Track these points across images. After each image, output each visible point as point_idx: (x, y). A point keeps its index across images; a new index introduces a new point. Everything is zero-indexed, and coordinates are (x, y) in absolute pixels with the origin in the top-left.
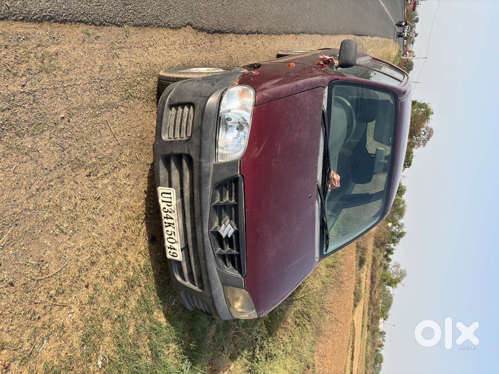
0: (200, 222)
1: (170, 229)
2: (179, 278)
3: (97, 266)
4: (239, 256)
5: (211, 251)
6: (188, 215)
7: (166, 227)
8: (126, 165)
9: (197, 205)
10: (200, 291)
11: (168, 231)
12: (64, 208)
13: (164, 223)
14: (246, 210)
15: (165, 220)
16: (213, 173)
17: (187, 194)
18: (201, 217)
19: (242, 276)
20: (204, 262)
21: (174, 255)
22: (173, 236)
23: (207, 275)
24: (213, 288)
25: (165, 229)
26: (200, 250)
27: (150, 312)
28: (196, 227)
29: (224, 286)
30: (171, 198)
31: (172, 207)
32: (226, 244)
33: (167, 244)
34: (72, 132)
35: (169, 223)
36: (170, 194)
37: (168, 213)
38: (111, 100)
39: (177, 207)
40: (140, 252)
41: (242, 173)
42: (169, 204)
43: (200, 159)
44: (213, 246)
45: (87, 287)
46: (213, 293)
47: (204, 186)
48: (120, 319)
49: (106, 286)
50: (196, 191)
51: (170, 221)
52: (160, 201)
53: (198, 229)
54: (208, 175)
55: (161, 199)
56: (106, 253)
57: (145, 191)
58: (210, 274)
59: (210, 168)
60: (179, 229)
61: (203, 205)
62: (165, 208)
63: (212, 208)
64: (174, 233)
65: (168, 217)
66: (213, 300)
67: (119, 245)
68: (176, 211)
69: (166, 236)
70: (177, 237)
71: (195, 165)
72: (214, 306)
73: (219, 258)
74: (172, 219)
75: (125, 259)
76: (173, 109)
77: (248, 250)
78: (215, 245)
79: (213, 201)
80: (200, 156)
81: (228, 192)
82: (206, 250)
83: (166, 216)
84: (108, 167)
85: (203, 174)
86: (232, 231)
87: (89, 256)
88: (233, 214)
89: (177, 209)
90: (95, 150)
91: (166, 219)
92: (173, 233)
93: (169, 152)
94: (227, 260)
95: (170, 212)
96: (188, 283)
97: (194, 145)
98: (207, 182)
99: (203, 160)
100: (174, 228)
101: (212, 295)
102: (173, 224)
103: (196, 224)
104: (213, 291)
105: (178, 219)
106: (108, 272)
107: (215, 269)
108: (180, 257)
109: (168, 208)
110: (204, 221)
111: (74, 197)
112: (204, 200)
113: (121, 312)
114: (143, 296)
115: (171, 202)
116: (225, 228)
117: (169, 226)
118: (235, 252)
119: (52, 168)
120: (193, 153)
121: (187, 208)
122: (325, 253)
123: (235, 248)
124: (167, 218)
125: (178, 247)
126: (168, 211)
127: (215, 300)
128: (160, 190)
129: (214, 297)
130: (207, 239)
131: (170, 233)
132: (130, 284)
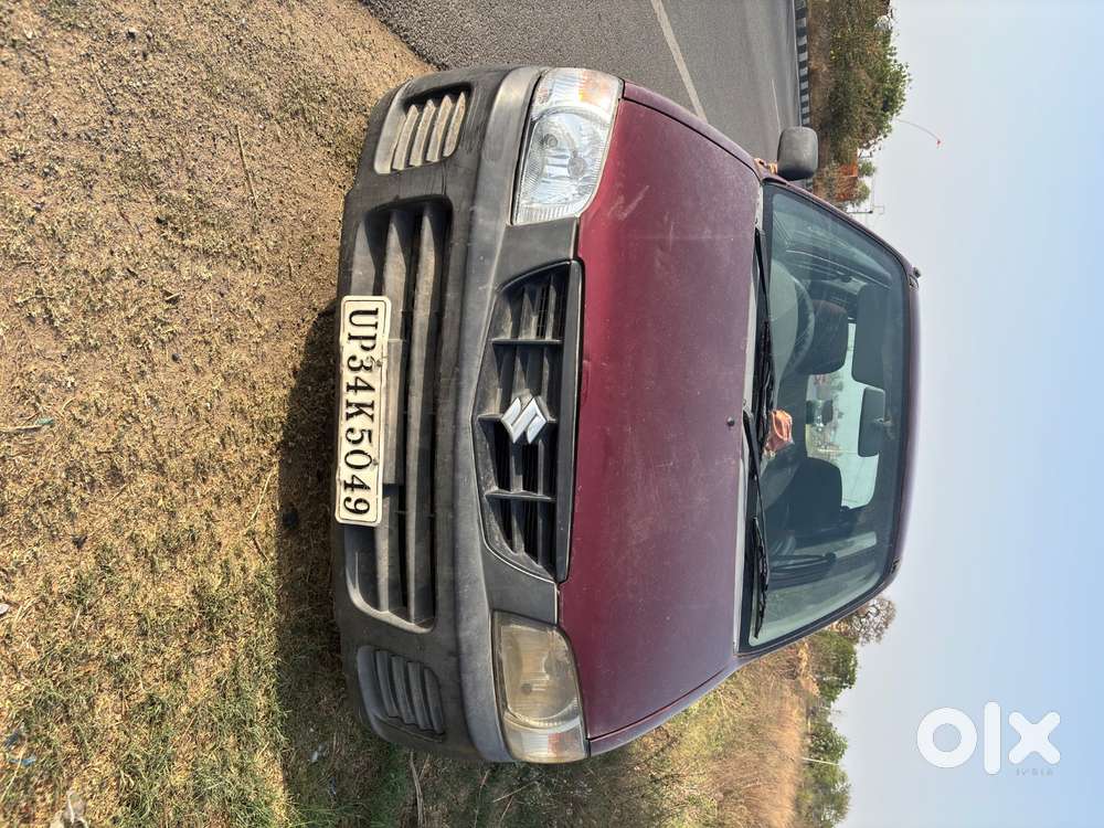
0: (452, 387)
1: (359, 422)
2: (357, 598)
3: (125, 496)
4: (550, 509)
5: (473, 484)
6: (418, 374)
7: (349, 416)
8: (260, 268)
9: (448, 334)
10: (424, 630)
11: (351, 430)
12: (73, 260)
13: (344, 405)
14: (585, 362)
15: (351, 397)
16: (502, 251)
17: (422, 314)
18: (457, 369)
19: (555, 580)
20: (450, 516)
21: (361, 507)
22: (364, 446)
23: (454, 563)
24: (464, 613)
25: (344, 425)
26: (442, 478)
27: (246, 741)
28: (440, 401)
29: (496, 614)
30: (376, 326)
31: (376, 354)
32: (518, 473)
33: (344, 474)
34: (144, 85)
35: (358, 405)
36: (375, 313)
37: (362, 374)
38: (256, 89)
39: (389, 351)
40: (251, 534)
41: (580, 255)
42: (368, 343)
43: (473, 205)
44: (480, 469)
45: (79, 543)
46: (463, 635)
47: (473, 280)
48: (154, 713)
49: (137, 576)
50: (451, 295)
51: (363, 397)
52: (343, 338)
53: (445, 409)
54: (489, 254)
55: (346, 329)
56: (160, 469)
57: (294, 369)
58: (461, 559)
59: (496, 234)
60: (387, 419)
61: (468, 335)
62: (354, 358)
63: (490, 350)
64: (370, 433)
65: (360, 384)
66: (459, 662)
67: (201, 470)
68: (385, 362)
69: (345, 447)
70: (379, 447)
71: (458, 221)
72: (460, 687)
73: (492, 516)
74: (369, 388)
75: (208, 526)
76: (413, 108)
77: (579, 488)
78: (486, 466)
79: (495, 329)
80: (473, 198)
81: (534, 319)
82: (460, 476)
83: (352, 384)
84: (216, 239)
85: (475, 246)
86: (540, 422)
87: (109, 445)
88: (546, 378)
89: (388, 358)
90: (191, 173)
91: (351, 392)
92: (366, 435)
93: (388, 199)
94: (515, 524)
95: (367, 368)
96: (386, 614)
97: (461, 171)
98: (484, 272)
99: (479, 209)
100: (372, 417)
101: (457, 641)
102: (372, 406)
103: (441, 395)
104: (463, 625)
105: (387, 386)
106: (153, 537)
107: (478, 546)
108: (376, 513)
109: (362, 355)
110: (464, 382)
111: (107, 250)
112: (470, 318)
113: (164, 691)
114: (235, 672)
115: (374, 338)
116: (522, 411)
117: (357, 414)
118: (540, 495)
119: (72, 133)
120: (455, 193)
121: (419, 354)
122: (753, 641)
123: (541, 484)
124: (356, 388)
125: (374, 477)
126: (362, 365)
127: (465, 660)
128: (350, 304)
129: (464, 649)
130: (466, 441)
131: (356, 436)
132: (209, 616)
